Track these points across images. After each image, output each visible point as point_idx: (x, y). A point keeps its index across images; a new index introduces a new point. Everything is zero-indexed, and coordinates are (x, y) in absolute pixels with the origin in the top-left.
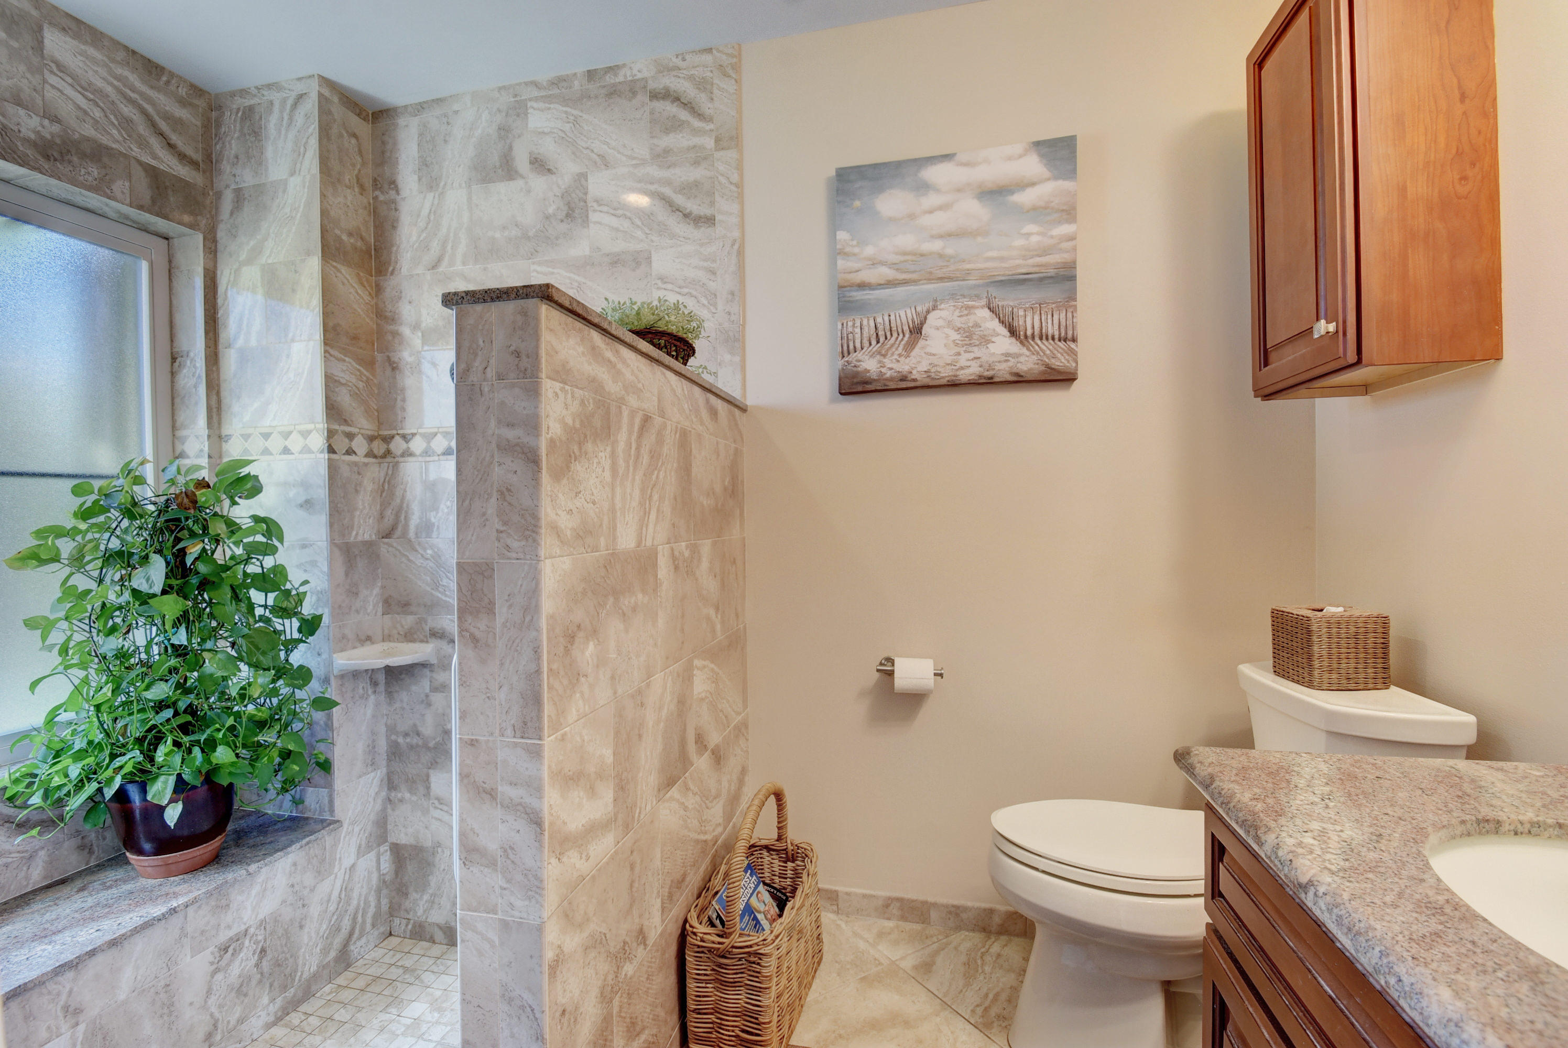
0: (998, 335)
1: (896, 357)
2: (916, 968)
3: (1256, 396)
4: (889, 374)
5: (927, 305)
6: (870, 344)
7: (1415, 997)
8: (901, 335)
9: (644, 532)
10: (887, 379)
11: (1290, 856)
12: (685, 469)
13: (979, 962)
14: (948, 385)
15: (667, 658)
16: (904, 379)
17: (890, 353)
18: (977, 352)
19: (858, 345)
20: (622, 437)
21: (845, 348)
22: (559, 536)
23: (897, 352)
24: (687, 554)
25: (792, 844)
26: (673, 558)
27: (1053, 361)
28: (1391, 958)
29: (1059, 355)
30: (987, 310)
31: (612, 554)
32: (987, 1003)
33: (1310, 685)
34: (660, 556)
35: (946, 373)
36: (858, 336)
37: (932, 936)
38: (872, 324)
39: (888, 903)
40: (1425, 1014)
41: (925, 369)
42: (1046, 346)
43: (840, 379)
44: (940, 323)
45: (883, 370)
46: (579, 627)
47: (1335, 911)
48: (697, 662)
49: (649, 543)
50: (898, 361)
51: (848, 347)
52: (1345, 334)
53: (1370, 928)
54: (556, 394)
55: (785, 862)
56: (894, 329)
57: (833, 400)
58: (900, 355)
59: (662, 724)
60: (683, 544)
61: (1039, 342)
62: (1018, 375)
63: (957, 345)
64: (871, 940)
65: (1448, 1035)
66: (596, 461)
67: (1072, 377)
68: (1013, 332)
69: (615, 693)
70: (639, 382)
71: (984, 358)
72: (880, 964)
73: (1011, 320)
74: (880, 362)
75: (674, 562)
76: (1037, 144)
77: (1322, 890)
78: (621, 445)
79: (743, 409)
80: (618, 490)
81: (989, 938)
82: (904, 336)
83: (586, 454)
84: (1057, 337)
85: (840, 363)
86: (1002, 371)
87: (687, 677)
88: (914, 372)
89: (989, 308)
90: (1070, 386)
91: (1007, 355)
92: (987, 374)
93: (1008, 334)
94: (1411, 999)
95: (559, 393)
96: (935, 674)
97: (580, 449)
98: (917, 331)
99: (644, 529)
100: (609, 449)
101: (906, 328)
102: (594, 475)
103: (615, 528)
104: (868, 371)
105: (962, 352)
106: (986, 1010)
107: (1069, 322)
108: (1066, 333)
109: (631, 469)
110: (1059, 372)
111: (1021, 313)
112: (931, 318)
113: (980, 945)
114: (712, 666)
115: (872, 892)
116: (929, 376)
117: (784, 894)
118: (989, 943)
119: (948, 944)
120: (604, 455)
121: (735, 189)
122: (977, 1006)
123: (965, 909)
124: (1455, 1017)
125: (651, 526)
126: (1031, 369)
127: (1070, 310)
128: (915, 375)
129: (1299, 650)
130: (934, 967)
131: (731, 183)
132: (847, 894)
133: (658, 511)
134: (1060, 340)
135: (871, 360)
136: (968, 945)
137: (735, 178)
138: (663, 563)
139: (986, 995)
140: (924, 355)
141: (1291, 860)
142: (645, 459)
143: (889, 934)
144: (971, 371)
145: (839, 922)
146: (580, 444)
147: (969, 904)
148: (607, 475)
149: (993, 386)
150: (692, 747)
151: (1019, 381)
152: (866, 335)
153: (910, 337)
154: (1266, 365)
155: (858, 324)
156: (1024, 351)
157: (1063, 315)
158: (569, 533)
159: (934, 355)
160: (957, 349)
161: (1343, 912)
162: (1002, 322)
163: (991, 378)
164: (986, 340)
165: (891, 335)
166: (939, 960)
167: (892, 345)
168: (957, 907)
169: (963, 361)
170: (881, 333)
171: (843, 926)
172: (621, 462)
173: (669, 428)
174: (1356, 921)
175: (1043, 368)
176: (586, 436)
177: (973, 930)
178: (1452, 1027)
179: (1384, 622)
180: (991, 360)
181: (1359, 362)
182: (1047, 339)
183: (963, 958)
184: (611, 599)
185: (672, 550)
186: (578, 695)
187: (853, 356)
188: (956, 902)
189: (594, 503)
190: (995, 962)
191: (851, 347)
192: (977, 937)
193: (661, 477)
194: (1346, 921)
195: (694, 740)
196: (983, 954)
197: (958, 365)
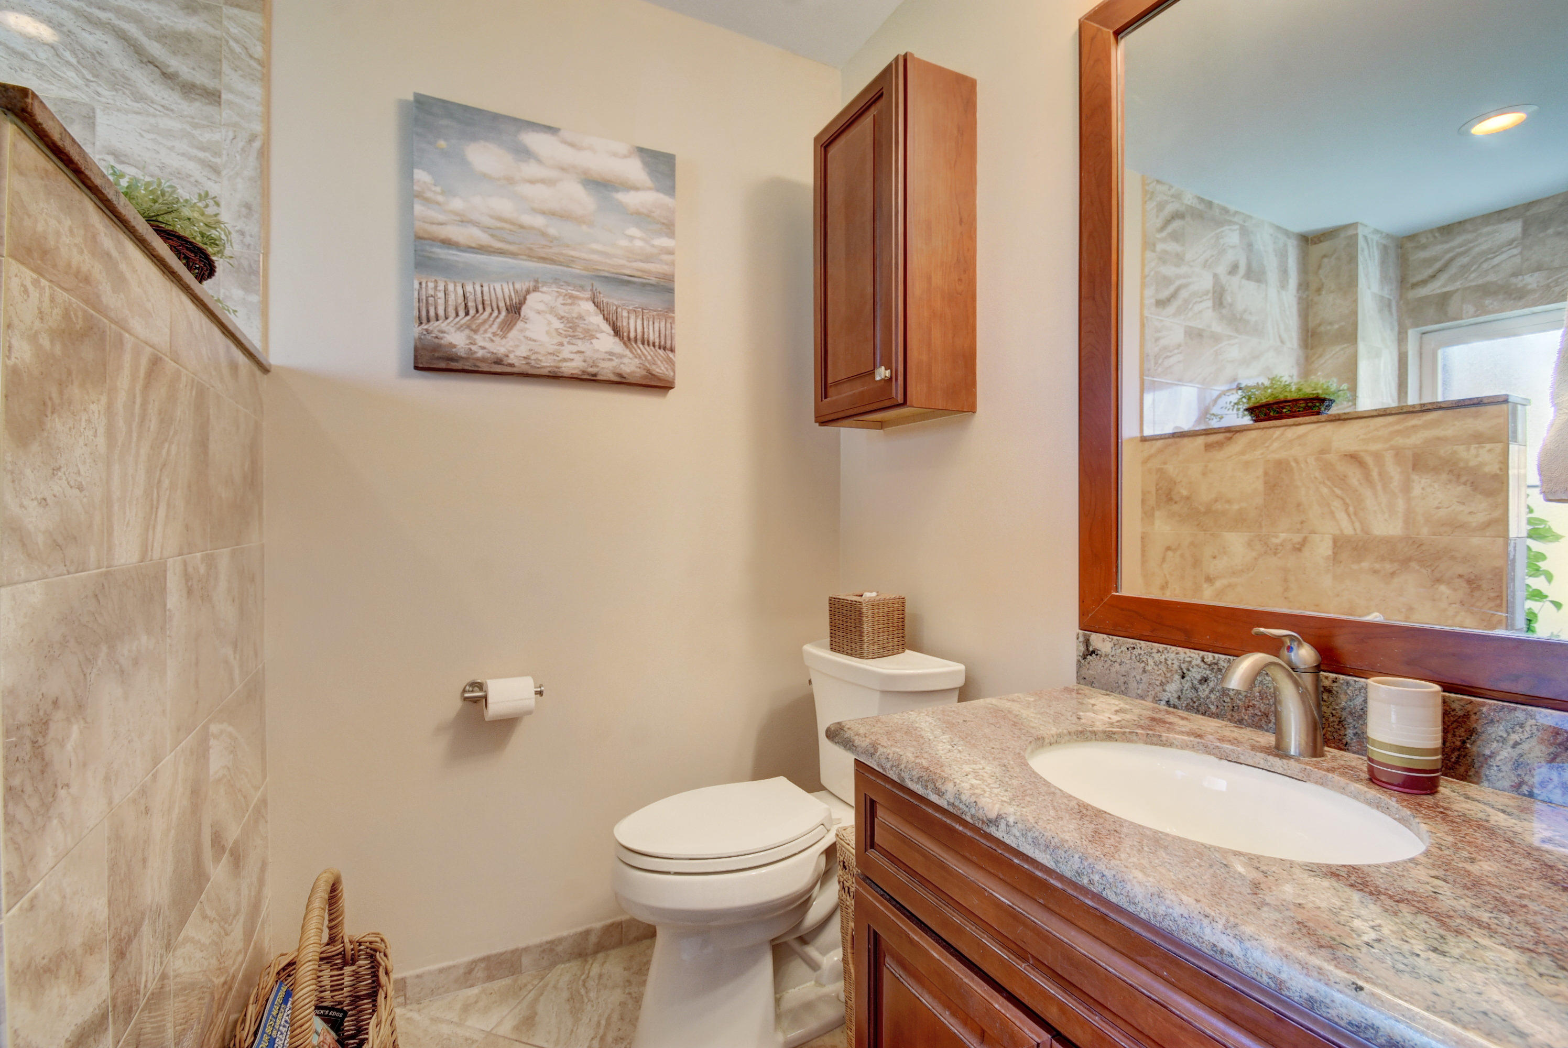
0: (602, 332)
1: (489, 335)
2: (516, 1028)
3: (816, 422)
4: (480, 353)
5: (527, 284)
6: (457, 315)
7: (1120, 884)
8: (496, 313)
9: (150, 537)
10: (478, 359)
11: (973, 799)
12: (202, 443)
13: (583, 991)
14: (548, 377)
15: (179, 730)
16: (499, 362)
17: (482, 329)
18: (581, 345)
19: (441, 312)
20: (123, 382)
21: (424, 313)
22: (24, 545)
23: (491, 330)
24: (202, 569)
25: (351, 942)
26: (187, 577)
27: (654, 367)
28: (1090, 861)
29: (659, 362)
30: (591, 303)
31: (107, 574)
32: (601, 1032)
33: (861, 656)
34: (169, 574)
35: (547, 364)
36: (441, 302)
37: (525, 985)
38: (460, 292)
39: (470, 969)
40: (1131, 895)
41: (525, 355)
42: (647, 351)
43: (416, 350)
44: (542, 307)
45: (474, 348)
46: (55, 703)
47: (1029, 834)
48: (214, 728)
49: (156, 556)
50: (492, 341)
51: (428, 312)
52: (896, 380)
53: (1063, 841)
54: (26, 291)
55: (341, 969)
56: (488, 302)
57: (403, 374)
58: (494, 334)
59: (173, 831)
60: (199, 555)
61: (641, 346)
62: (620, 375)
63: (560, 334)
64: (456, 1020)
65: (1155, 906)
66: (84, 417)
67: (668, 385)
68: (617, 332)
69: (110, 802)
70: (148, 300)
71: (588, 353)
72: (474, 1042)
73: (615, 319)
74: (469, 337)
75: (187, 581)
76: (641, 150)
77: (1011, 820)
78: (122, 398)
79: (265, 369)
80: (116, 468)
81: (586, 961)
82: (499, 312)
83: (70, 404)
84: (657, 344)
85: (417, 330)
86: (606, 369)
87: (201, 753)
88: (512, 356)
89: (594, 303)
90: (665, 395)
91: (611, 354)
92: (590, 370)
93: (612, 332)
94: (1116, 887)
95: (31, 288)
96: (536, 693)
97: (61, 393)
98: (515, 310)
99: (151, 532)
100: (104, 399)
101: (502, 304)
102: (81, 443)
103: (110, 534)
104: (455, 346)
105: (565, 343)
106: (602, 1039)
107: (668, 332)
108: (665, 343)
109: (135, 435)
110: (659, 379)
111: (625, 314)
112: (532, 299)
113: (579, 973)
114: (230, 729)
115: (451, 963)
116: (528, 363)
117: (341, 1010)
118: (587, 967)
119: (546, 985)
120: (96, 408)
121: (259, 68)
122: (592, 1039)
123: (560, 941)
124: (1155, 890)
125: (159, 528)
126: (633, 372)
127: (669, 321)
128: (512, 359)
129: (853, 629)
130: (537, 1018)
131: (251, 57)
132: (419, 976)
133: (168, 504)
134: (660, 348)
135: (458, 332)
136: (567, 977)
137: (258, 51)
138: (174, 582)
139: (599, 1023)
140: (523, 339)
141: (975, 802)
142: (153, 424)
143: (476, 1002)
144: (574, 366)
145: (409, 1014)
146: (61, 384)
147: (565, 933)
148: (101, 440)
149: (595, 384)
150: (208, 852)
151: (621, 383)
152: (451, 302)
153: (506, 316)
154: (826, 397)
155: (441, 287)
156: (627, 352)
157: (663, 324)
158: (40, 539)
159: (535, 341)
160: (560, 339)
161: (1037, 834)
162: (606, 319)
163: (595, 375)
164: (589, 335)
165: (484, 309)
166: (540, 1008)
167: (485, 321)
168: (552, 942)
169: (566, 352)
170: (471, 304)
171: (415, 1016)
172: (121, 423)
173: (184, 379)
174: (1050, 838)
175: (644, 373)
176: (70, 373)
177: (569, 961)
178: (1155, 898)
179: (902, 601)
180: (596, 356)
181: (904, 403)
182: (649, 345)
183: (565, 994)
184: (104, 648)
185: (185, 564)
186: (55, 822)
187: (433, 325)
188: (550, 937)
189: (81, 488)
190: (598, 985)
191: (432, 313)
192: (574, 966)
193: (173, 452)
194: (1041, 841)
195: (210, 842)
196: (584, 981)
197: (561, 356)
